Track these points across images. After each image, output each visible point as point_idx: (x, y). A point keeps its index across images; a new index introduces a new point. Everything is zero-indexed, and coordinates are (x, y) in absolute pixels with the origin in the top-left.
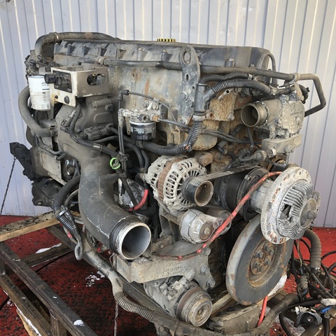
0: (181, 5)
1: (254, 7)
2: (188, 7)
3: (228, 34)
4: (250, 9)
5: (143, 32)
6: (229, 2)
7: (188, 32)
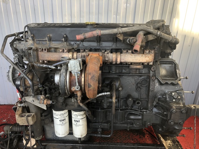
0: (94, 2)
1: (130, 4)
2: (98, 3)
3: (118, 17)
4: (128, 5)
5: (76, 15)
6: (118, 1)
7: (98, 15)
